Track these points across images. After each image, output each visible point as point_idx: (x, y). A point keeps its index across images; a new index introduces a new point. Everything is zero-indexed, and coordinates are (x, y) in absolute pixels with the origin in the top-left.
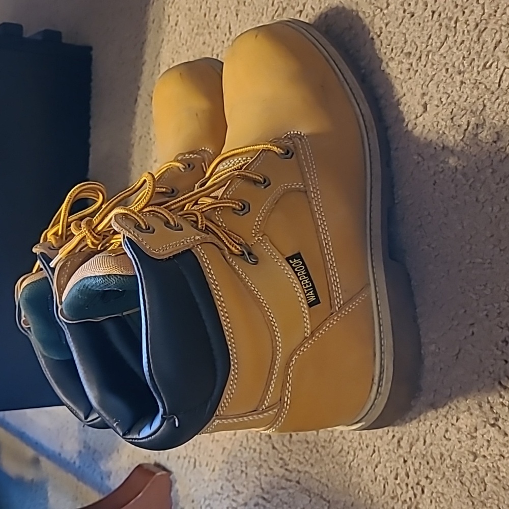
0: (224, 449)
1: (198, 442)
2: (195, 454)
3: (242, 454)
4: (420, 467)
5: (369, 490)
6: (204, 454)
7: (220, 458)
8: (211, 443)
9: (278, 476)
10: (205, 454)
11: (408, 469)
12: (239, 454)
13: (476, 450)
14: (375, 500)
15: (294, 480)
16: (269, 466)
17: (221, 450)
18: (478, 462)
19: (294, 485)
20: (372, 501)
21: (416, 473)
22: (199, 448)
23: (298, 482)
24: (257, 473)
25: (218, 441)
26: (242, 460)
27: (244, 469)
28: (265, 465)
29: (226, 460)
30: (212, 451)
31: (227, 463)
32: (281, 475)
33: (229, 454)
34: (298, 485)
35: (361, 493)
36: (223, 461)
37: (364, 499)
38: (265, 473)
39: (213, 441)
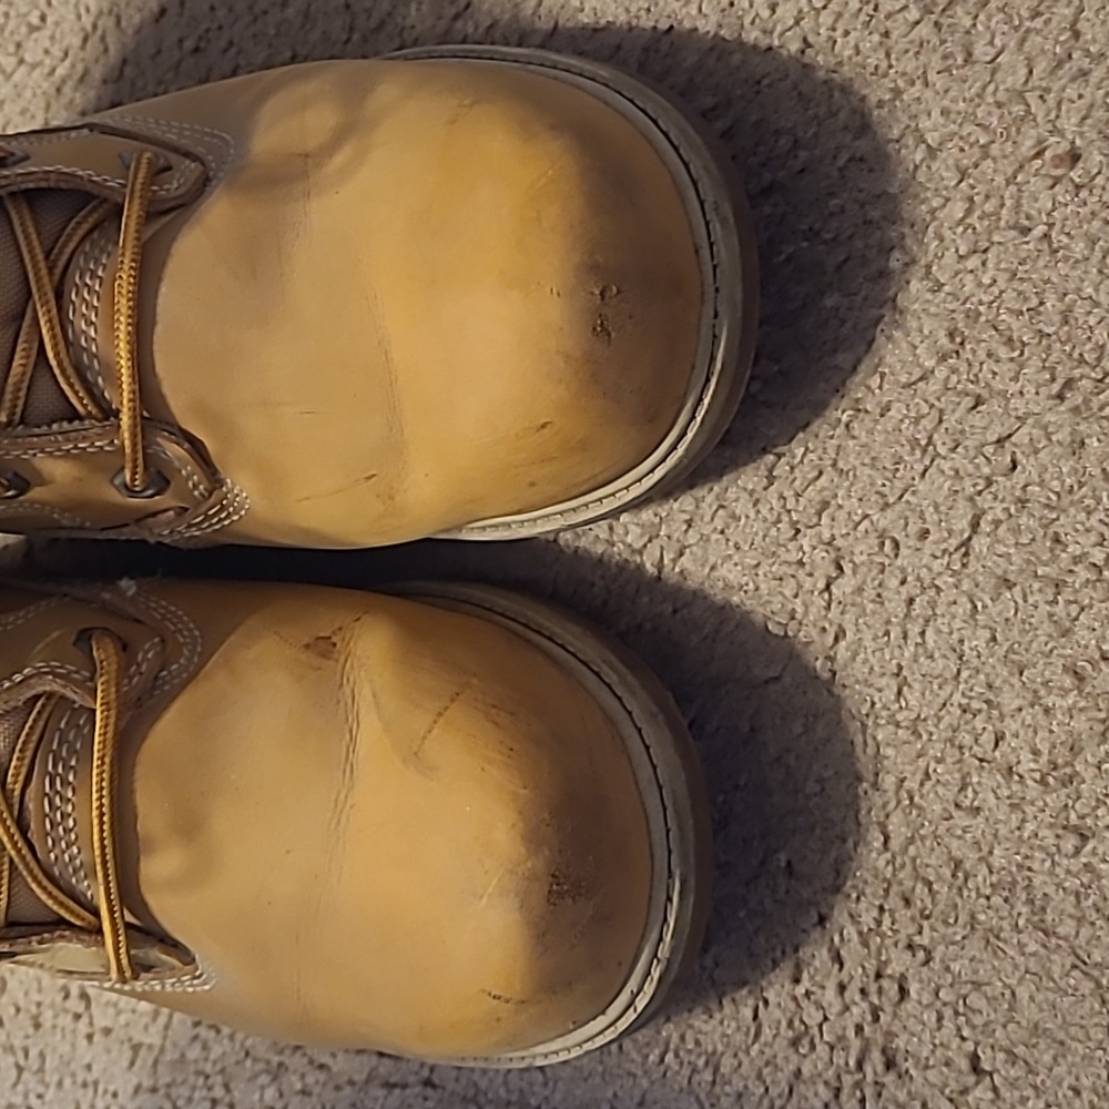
0: (136, 1048)
1: (33, 1053)
2: (26, 1096)
3: (205, 1047)
4: (879, 923)
5: (697, 1043)
6: (60, 1084)
7: (124, 1083)
8: (84, 1042)
9: (351, 1083)
10: (67, 1082)
11: (837, 939)
12: (194, 1053)
13: (1082, 817)
14: (727, 1064)
15: (412, 1079)
16: (311, 1062)
17: (128, 1054)
18: (1094, 852)
19: (417, 1096)
20: (716, 1070)
21: (866, 944)
22: (41, 1070)
23: (428, 1083)
24: (270, 1093)
25: (107, 1031)
26: (208, 1068)
27: (219, 1092)
28: (296, 1062)
29: (147, 1083)
30: (89, 1067)
31: (154, 1090)
32: (359, 1077)
33: (156, 1062)
34: (429, 1092)
35: (669, 1057)
36: (137, 1089)
37: (686, 1072)
38: (299, 1086)
39: (90, 1037)
